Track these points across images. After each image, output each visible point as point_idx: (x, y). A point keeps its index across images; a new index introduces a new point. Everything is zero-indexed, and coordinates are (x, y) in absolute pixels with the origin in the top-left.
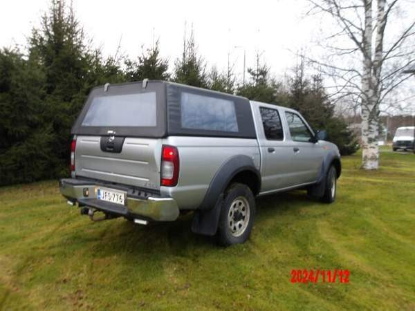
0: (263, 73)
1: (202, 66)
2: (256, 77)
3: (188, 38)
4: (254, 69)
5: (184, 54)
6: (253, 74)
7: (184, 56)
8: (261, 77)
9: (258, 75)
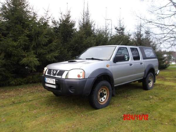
0: (123, 29)
1: (93, 25)
2: (119, 31)
3: (86, 10)
4: (118, 27)
5: (84, 19)
6: (118, 30)
7: (84, 20)
8: (121, 31)
9: (120, 30)
